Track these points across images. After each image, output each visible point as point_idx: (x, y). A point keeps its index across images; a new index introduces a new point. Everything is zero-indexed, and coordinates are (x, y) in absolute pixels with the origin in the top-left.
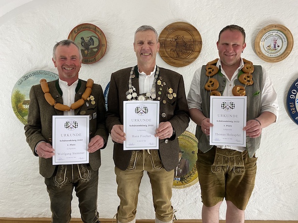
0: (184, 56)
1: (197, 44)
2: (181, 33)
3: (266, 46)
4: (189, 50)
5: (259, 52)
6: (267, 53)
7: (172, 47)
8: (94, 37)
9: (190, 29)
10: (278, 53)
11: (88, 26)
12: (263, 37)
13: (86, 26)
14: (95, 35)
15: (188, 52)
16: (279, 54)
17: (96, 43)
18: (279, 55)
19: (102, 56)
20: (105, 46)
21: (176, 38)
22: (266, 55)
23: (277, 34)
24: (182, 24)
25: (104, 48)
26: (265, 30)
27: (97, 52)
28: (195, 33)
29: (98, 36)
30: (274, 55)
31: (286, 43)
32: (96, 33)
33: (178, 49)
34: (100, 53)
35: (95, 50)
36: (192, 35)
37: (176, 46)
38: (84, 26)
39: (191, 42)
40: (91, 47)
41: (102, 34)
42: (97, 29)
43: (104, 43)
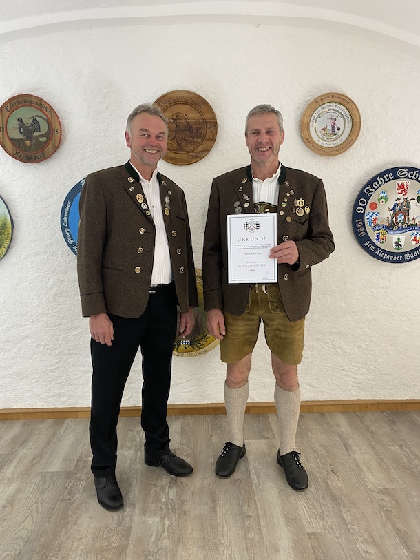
0: (190, 148)
1: (208, 126)
2: (182, 109)
3: (319, 129)
4: (197, 137)
5: (308, 139)
6: (321, 141)
9: (197, 103)
10: (338, 140)
11: (28, 99)
12: (314, 115)
14: (40, 114)
15: (196, 140)
18: (339, 143)
19: (56, 149)
20: (59, 132)
21: (175, 117)
22: (320, 143)
23: (336, 108)
24: (183, 94)
25: (57, 136)
26: (316, 102)
27: (47, 142)
28: (203, 109)
30: (331, 145)
31: (350, 123)
32: (41, 111)
33: (179, 136)
34: (50, 145)
35: (43, 139)
36: (200, 112)
38: (20, 99)
39: (199, 124)
40: (36, 134)
41: (52, 113)
42: (43, 103)
43: (56, 127)
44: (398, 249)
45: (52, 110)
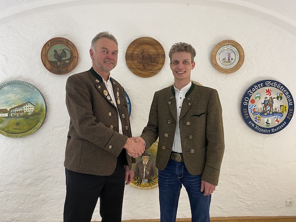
0: (150, 68)
1: (160, 57)
2: (146, 47)
3: (221, 59)
4: (154, 62)
5: (215, 64)
6: (223, 65)
7: (139, 60)
8: (68, 50)
9: (154, 44)
11: (61, 40)
12: (219, 51)
13: (59, 40)
14: (67, 48)
15: (153, 64)
16: (232, 66)
17: (68, 55)
20: (77, 58)
21: (142, 51)
22: (222, 67)
23: (231, 48)
24: (147, 39)
25: (76, 60)
26: (220, 45)
27: (69, 63)
28: (158, 47)
29: (70, 49)
30: (228, 67)
31: (238, 56)
32: (68, 46)
33: (144, 62)
34: (71, 65)
36: (156, 49)
37: (142, 59)
38: (57, 40)
39: (156, 55)
40: (64, 59)
41: (74, 48)
42: (69, 42)
43: (76, 55)
44: (268, 126)
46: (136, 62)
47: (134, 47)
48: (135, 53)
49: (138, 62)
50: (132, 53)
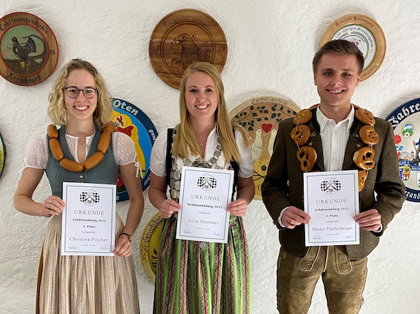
1: (217, 49)
2: (189, 30)
8: (36, 36)
9: (206, 23)
11: (24, 17)
13: (20, 17)
14: (36, 33)
17: (40, 49)
19: (52, 71)
20: (56, 52)
23: (359, 31)
24: (191, 14)
25: (54, 57)
26: (337, 24)
28: (213, 30)
29: (43, 35)
31: (374, 48)
32: (38, 30)
35: (39, 61)
36: (209, 33)
37: (182, 54)
39: (208, 46)
40: (32, 54)
41: (49, 32)
42: (39, 22)
43: (53, 48)
45: (48, 29)
46: (170, 60)
47: (165, 29)
48: (168, 41)
49: (174, 59)
50: (162, 43)
